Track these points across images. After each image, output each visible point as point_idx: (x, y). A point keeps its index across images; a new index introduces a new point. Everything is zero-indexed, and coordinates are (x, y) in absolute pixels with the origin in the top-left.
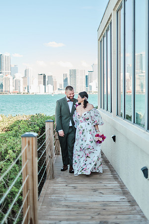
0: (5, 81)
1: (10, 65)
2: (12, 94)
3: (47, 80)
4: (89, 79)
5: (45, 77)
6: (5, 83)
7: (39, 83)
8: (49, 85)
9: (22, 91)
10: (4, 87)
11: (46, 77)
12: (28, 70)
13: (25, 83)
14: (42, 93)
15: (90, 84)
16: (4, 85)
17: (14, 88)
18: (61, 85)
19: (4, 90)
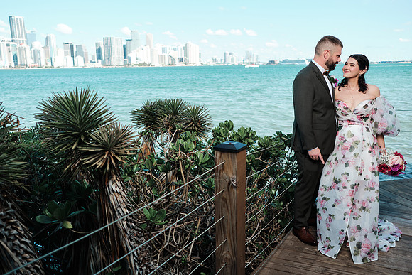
0: (20, 51)
1: (25, 31)
2: (31, 68)
3: (75, 50)
4: (127, 49)
5: (72, 46)
6: (20, 54)
7: (66, 54)
8: (78, 57)
9: (43, 64)
10: (19, 60)
11: (74, 47)
12: (50, 37)
13: (47, 54)
14: (70, 66)
15: (128, 55)
16: (18, 56)
17: (32, 61)
18: (93, 57)
19: (19, 63)
